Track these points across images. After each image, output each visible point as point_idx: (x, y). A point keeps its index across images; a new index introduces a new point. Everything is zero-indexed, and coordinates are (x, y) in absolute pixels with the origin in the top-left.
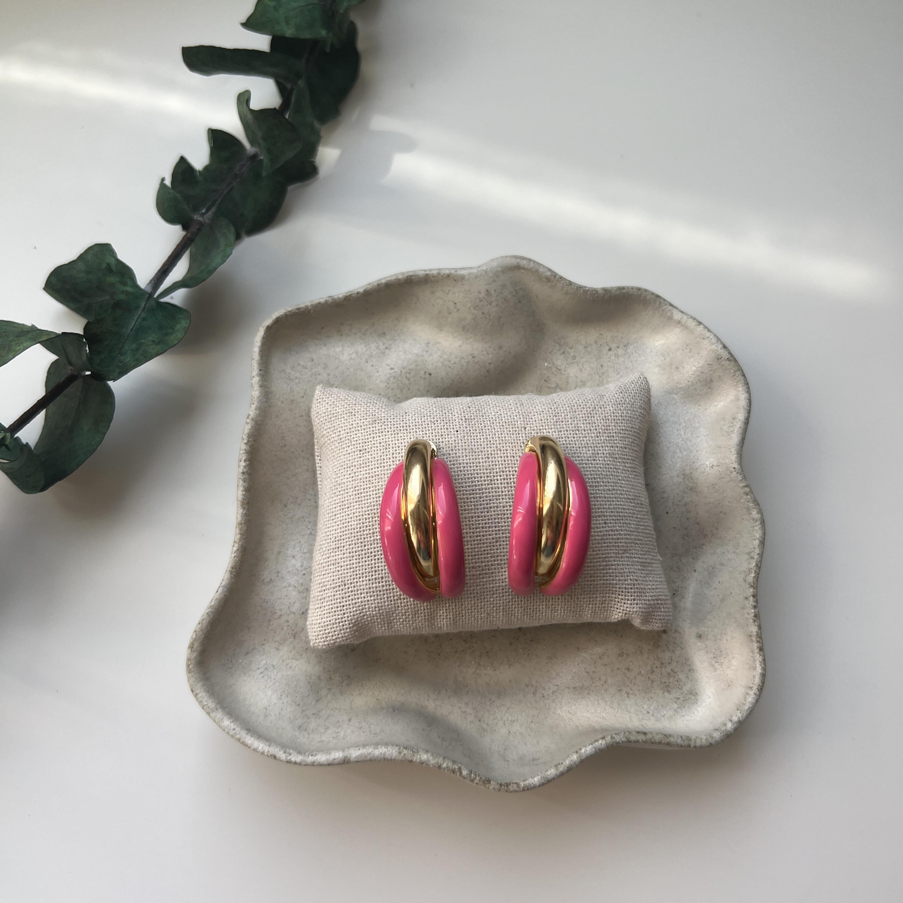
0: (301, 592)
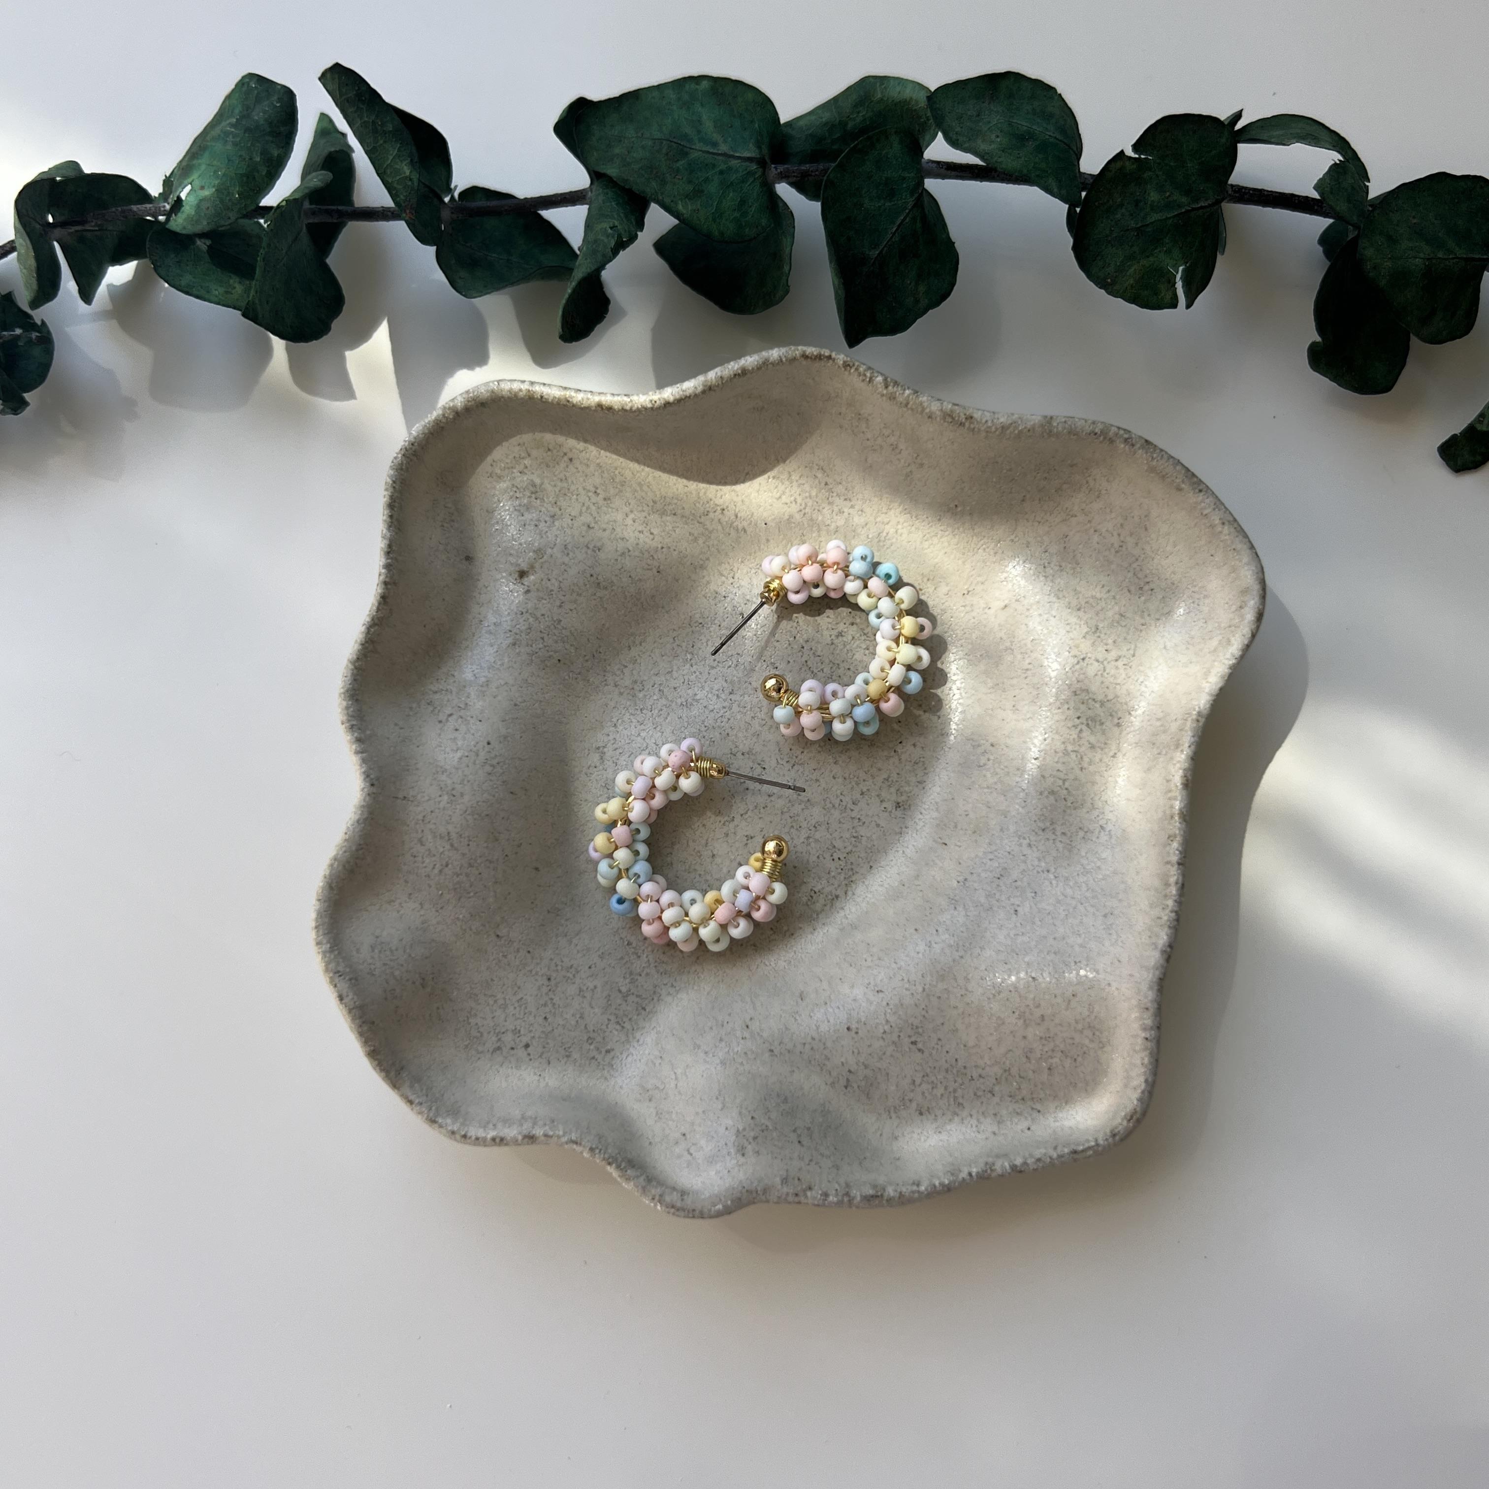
0: (1084, 690)
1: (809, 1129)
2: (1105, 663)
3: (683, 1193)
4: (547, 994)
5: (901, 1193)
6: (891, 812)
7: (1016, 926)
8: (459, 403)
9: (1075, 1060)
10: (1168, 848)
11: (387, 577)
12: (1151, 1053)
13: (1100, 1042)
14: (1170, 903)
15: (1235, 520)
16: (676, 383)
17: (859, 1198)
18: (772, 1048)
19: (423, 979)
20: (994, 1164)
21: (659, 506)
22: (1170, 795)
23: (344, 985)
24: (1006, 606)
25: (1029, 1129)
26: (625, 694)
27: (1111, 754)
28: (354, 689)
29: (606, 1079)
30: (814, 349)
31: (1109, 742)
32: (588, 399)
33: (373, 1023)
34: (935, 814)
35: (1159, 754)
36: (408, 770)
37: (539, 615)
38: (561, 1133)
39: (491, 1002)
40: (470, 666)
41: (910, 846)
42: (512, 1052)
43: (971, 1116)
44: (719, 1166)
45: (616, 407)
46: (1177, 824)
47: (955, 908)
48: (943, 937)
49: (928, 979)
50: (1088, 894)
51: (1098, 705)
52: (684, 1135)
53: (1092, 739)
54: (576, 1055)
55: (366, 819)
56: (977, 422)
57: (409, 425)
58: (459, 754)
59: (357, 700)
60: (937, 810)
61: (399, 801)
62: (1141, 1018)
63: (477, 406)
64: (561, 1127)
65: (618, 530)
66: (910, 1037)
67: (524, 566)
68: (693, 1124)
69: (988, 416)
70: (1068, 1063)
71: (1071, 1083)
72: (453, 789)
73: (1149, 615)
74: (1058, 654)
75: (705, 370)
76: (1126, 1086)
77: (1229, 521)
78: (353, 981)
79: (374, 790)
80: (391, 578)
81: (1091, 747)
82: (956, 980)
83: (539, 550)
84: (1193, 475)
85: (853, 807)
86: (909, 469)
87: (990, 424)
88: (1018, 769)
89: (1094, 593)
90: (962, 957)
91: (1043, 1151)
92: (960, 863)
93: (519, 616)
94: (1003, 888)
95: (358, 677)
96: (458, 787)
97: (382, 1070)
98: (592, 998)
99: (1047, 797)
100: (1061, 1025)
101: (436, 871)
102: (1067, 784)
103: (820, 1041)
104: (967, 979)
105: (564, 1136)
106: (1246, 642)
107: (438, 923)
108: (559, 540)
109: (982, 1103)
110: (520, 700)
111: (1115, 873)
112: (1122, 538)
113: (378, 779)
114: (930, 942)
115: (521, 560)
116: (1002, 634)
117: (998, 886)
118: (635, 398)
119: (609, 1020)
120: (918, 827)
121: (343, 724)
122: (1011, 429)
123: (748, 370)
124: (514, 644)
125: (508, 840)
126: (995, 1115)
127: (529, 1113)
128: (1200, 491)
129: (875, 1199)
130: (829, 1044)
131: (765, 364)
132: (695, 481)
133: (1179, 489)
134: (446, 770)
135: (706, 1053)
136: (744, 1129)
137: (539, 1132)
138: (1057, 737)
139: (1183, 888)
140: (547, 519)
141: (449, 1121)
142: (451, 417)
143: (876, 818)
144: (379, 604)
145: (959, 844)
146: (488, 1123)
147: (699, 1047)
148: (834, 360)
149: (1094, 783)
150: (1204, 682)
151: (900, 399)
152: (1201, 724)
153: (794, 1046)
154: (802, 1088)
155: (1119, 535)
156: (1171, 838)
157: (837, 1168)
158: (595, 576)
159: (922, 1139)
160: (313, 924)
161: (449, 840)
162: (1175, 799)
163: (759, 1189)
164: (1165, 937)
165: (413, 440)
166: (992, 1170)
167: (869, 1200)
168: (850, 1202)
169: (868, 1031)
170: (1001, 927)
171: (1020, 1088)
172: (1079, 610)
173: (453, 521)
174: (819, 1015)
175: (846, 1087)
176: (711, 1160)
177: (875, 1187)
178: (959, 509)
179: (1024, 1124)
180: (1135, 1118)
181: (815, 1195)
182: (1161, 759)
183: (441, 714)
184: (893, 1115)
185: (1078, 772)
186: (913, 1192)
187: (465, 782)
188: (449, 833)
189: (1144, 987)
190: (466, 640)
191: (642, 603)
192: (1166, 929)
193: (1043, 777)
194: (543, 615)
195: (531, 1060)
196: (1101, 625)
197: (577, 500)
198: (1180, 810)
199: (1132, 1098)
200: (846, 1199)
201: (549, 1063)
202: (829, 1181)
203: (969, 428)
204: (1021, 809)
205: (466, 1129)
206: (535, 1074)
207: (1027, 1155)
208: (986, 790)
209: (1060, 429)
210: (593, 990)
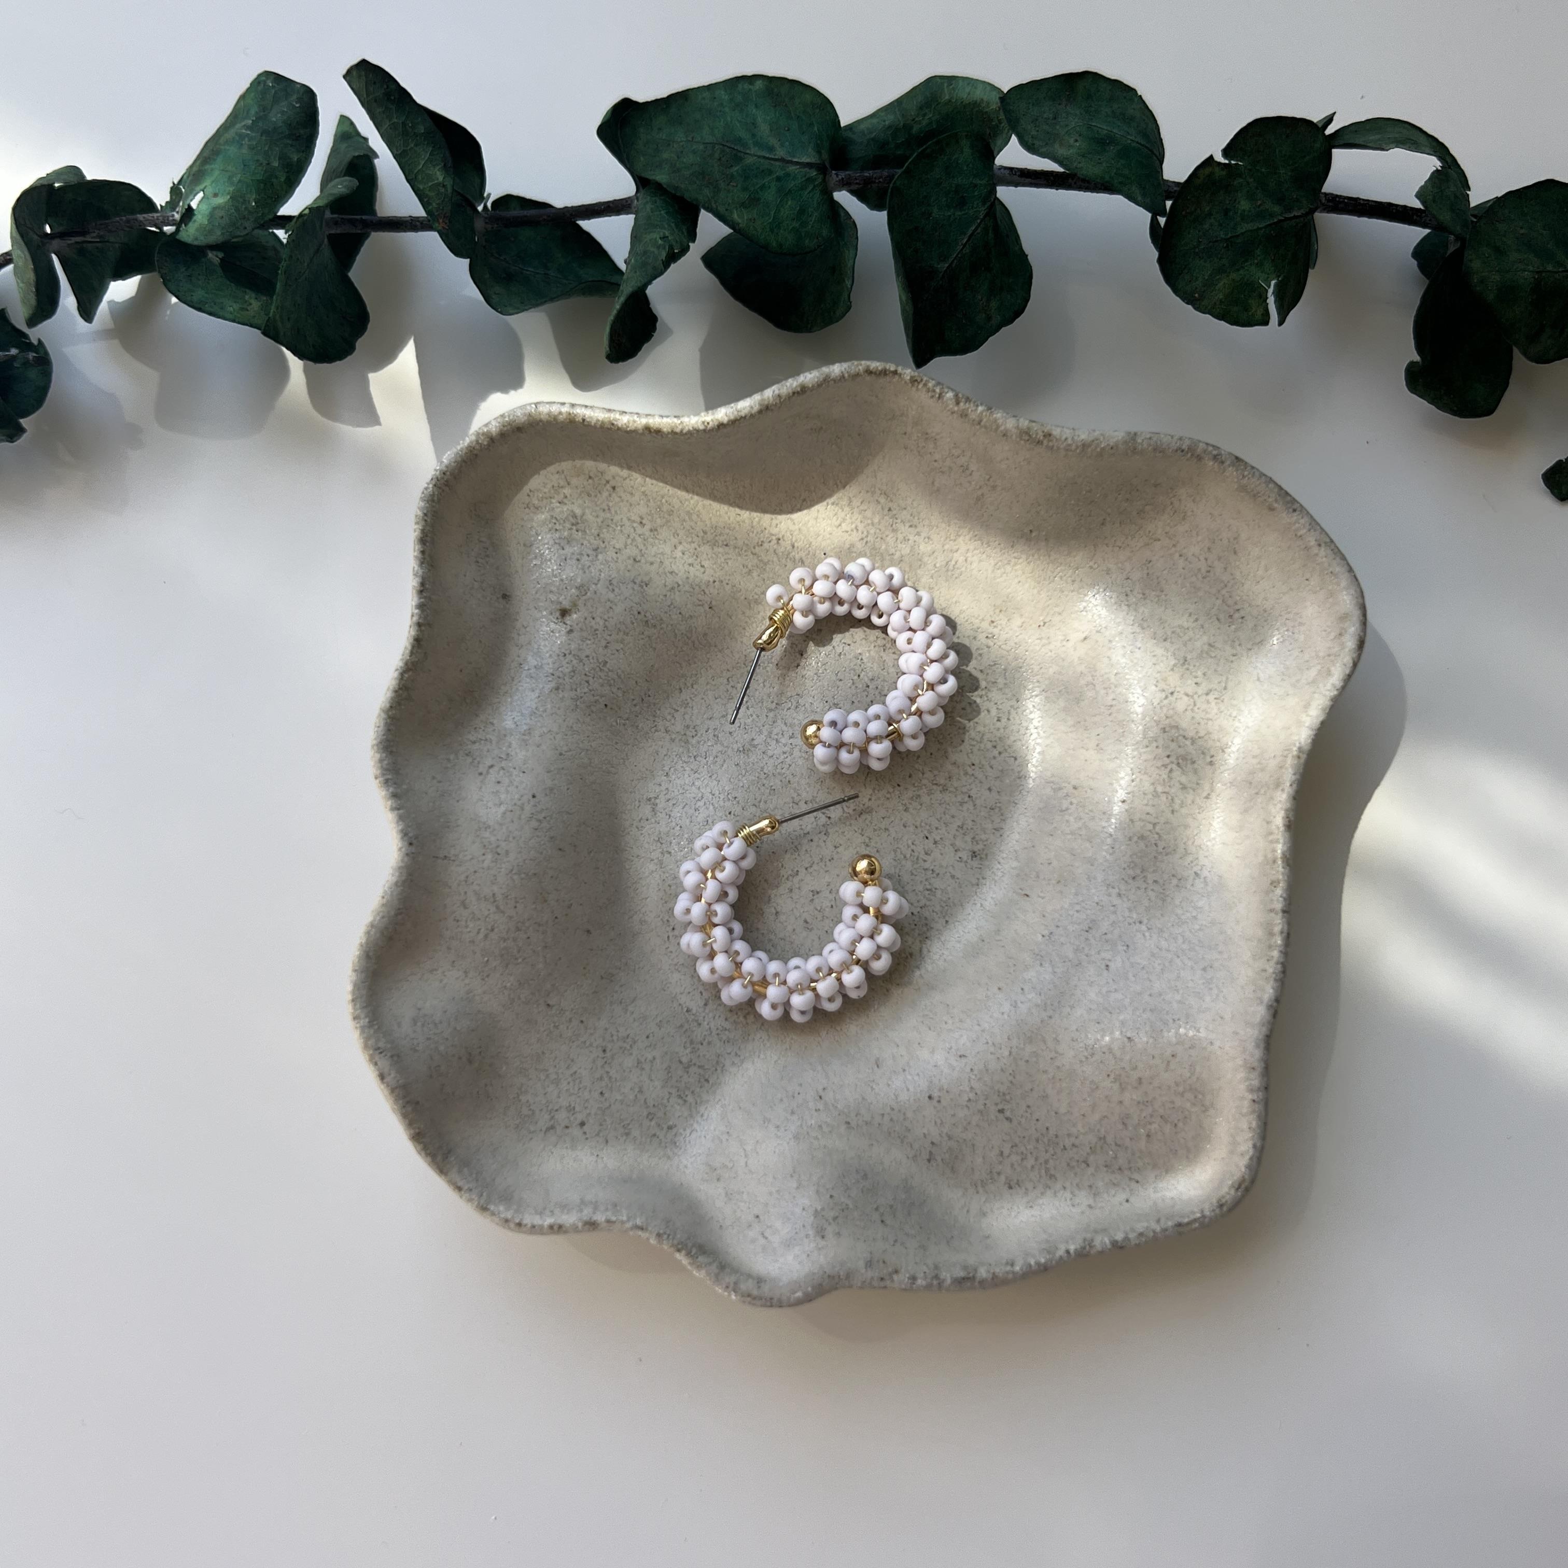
0: (1173, 727)
1: (891, 1207)
2: (1196, 697)
3: (760, 1281)
4: (602, 1067)
5: (994, 1273)
6: (966, 862)
7: (1108, 983)
8: (494, 428)
9: (1176, 1125)
10: (1271, 895)
11: (420, 617)
12: (1259, 1117)
13: (1203, 1105)
14: (1276, 954)
15: (1332, 541)
16: (729, 403)
17: (949, 1281)
18: (848, 1120)
19: (470, 1054)
20: (1092, 1240)
21: (709, 537)
22: (1271, 838)
23: (385, 1063)
24: (1085, 639)
25: (1127, 1201)
26: (677, 740)
27: (1205, 794)
28: (387, 740)
29: (669, 1158)
30: (878, 364)
31: (1201, 782)
32: (634, 421)
33: (418, 1103)
34: (1015, 864)
35: (1257, 793)
36: (448, 827)
37: (583, 656)
38: (625, 1218)
39: (543, 1077)
40: (509, 713)
41: (990, 899)
42: (567, 1131)
43: (1065, 1188)
44: (797, 1250)
45: (665, 430)
46: (1281, 869)
47: (1041, 964)
48: (1030, 996)
49: (1015, 1042)
50: (1185, 947)
51: (1188, 743)
52: (757, 1217)
53: (1184, 779)
54: (636, 1133)
55: (404, 882)
56: (1057, 439)
57: (439, 452)
58: (503, 808)
59: (391, 752)
60: (1017, 859)
61: (440, 861)
62: (1248, 1079)
63: (513, 431)
64: (624, 1212)
65: (667, 563)
66: (996, 1104)
67: (566, 604)
68: (766, 1205)
69: (1067, 433)
70: (1168, 1128)
71: (1171, 1150)
72: (498, 847)
73: (1240, 645)
74: (1144, 689)
75: (761, 389)
76: (1232, 1152)
77: (1325, 543)
78: (395, 1058)
79: (413, 849)
80: (425, 618)
81: (1182, 789)
82: (1044, 1042)
83: (582, 586)
84: (1287, 493)
85: (926, 857)
86: (980, 493)
87: (1070, 441)
88: (1104, 813)
89: (1180, 622)
90: (1050, 1017)
91: (1145, 1224)
92: (1044, 916)
93: (562, 658)
94: (1092, 941)
95: (392, 727)
96: (503, 844)
97: (427, 1155)
98: (651, 1070)
99: (1136, 842)
100: (1159, 1088)
101: (481, 936)
102: (1158, 828)
103: (900, 1111)
104: (1057, 1041)
105: (628, 1220)
106: (1347, 672)
107: (484, 993)
108: (603, 575)
109: (1076, 1174)
110: (565, 748)
111: (1213, 923)
112: (1209, 563)
113: (416, 837)
114: (1015, 1002)
115: (563, 597)
116: (1082, 668)
117: (1087, 939)
118: (686, 420)
119: (670, 1093)
120: (996, 878)
121: (376, 778)
122: (1093, 447)
123: (808, 388)
124: (557, 689)
125: (557, 901)
126: (1090, 1187)
127: (589, 1197)
128: (1295, 510)
129: (966, 1282)
130: (910, 1115)
131: (826, 381)
132: (747, 509)
133: (1271, 509)
134: (489, 827)
135: (778, 1127)
136: (823, 1209)
137: (600, 1217)
138: (1145, 777)
139: (1288, 938)
140: (590, 552)
141: (501, 1208)
142: (485, 443)
143: (951, 869)
144: (413, 647)
145: (1042, 895)
146: (545, 1209)
147: (769, 1121)
148: (900, 375)
149: (1186, 827)
150: (1304, 715)
151: (973, 416)
152: (1302, 761)
153: (872, 1118)
154: (882, 1163)
155: (1206, 559)
156: (1274, 884)
157: (923, 1248)
158: (643, 614)
159: (1013, 1214)
160: (350, 997)
161: (495, 901)
162: (1277, 841)
163: (842, 1273)
164: (1271, 991)
165: (445, 469)
166: (1091, 1247)
167: (960, 1282)
168: (940, 1286)
169: (952, 1100)
170: (1091, 984)
171: (1116, 1158)
172: (1165, 640)
173: (487, 556)
174: (897, 1083)
175: (929, 1161)
176: (788, 1244)
177: (965, 1268)
178: (1034, 534)
179: (1122, 1196)
180: (1243, 1186)
181: (902, 1279)
182: (1259, 800)
183: (481, 766)
184: (981, 1190)
185: (1170, 815)
186: (1007, 1273)
187: (511, 839)
188: (494, 895)
189: (1250, 1046)
190: (505, 684)
191: (693, 642)
192: (1272, 982)
193: (1132, 821)
194: (587, 657)
195: (587, 1139)
196: (1189, 657)
197: (621, 531)
198: (1283, 853)
199: (1240, 1165)
200: (935, 1282)
201: (607, 1142)
202: (916, 1263)
203: (1047, 447)
204: (1108, 857)
205: (520, 1216)
206: (592, 1154)
207: (1128, 1228)
208: (1069, 837)
209: (1145, 446)
210: (651, 1062)
